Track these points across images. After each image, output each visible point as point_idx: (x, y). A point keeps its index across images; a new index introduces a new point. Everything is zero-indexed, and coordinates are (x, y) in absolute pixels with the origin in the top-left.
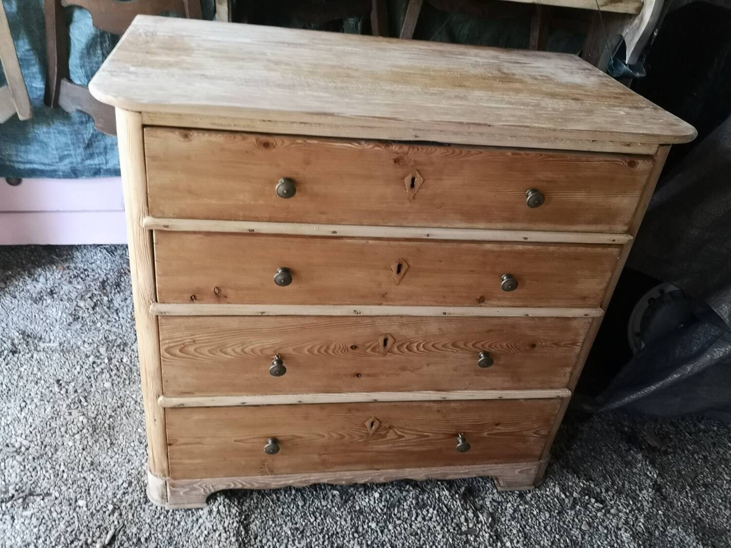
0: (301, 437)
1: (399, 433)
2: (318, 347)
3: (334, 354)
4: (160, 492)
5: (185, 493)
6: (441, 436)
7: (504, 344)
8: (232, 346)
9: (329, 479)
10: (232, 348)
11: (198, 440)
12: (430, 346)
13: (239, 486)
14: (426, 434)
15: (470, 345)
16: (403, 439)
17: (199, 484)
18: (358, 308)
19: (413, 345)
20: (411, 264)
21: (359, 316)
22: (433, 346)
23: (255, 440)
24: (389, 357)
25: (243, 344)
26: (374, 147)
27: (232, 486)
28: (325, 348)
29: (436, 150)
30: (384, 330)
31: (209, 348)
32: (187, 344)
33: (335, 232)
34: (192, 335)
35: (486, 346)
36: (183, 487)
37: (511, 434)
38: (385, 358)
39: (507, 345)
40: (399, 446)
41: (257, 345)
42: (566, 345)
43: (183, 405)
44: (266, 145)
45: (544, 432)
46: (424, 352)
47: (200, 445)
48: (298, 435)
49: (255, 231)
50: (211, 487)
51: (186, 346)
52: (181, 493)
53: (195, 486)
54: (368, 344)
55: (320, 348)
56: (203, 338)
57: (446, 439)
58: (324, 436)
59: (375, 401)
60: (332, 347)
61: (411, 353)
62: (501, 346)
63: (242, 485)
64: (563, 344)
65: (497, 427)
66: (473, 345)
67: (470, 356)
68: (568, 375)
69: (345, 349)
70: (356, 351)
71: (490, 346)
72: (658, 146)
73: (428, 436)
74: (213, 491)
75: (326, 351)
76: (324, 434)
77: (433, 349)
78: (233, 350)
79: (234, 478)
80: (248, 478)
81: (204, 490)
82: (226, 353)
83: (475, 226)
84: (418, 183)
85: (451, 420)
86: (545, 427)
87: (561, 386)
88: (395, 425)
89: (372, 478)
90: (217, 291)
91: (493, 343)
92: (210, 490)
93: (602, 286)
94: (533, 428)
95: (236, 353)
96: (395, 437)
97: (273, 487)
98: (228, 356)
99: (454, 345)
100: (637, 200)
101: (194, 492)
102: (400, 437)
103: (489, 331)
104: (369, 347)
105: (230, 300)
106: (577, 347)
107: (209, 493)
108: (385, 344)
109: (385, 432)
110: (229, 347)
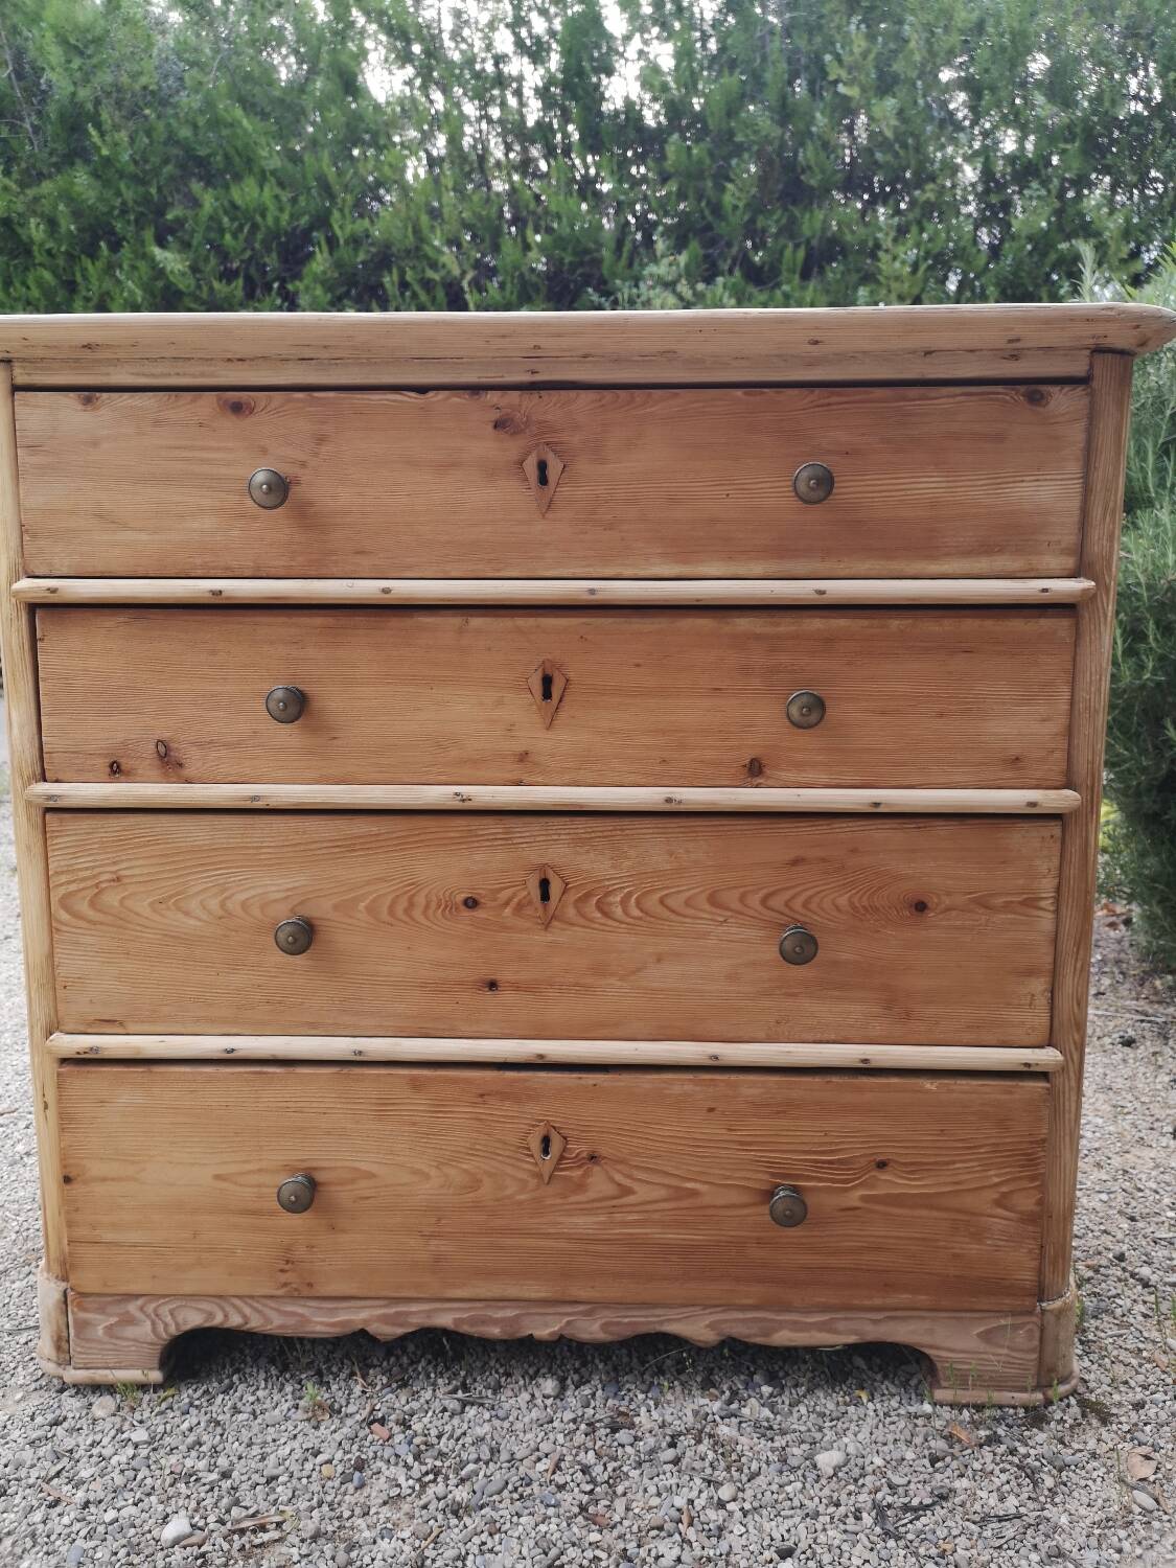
0: (371, 1176)
1: (618, 1177)
2: (388, 901)
3: (426, 922)
4: (55, 1328)
5: (109, 1329)
6: (734, 1197)
7: (843, 901)
8: (198, 893)
9: (459, 1316)
10: (200, 898)
12: (652, 902)
13: (236, 1322)
14: (689, 1185)
15: (754, 901)
16: (631, 1199)
19: (611, 899)
20: (571, 674)
22: (661, 902)
23: (263, 1179)
24: (559, 935)
26: (448, 398)
27: (219, 1321)
28: (403, 904)
29: (578, 395)
30: (535, 856)
31: (150, 898)
32: (104, 885)
34: (114, 863)
35: (797, 904)
36: (103, 1309)
38: (550, 937)
39: (851, 903)
40: (625, 1224)
41: (253, 893)
42: (1007, 907)
43: (96, 1050)
44: (237, 408)
46: (640, 919)
48: (364, 1166)
50: (169, 1319)
51: (101, 892)
52: (100, 1331)
53: (131, 1309)
54: (505, 894)
55: (394, 903)
56: (137, 871)
57: (749, 1205)
58: (427, 1177)
60: (421, 900)
61: (610, 922)
62: (834, 904)
63: (244, 1316)
64: (1000, 901)
65: (884, 1176)
66: (764, 901)
67: (762, 933)
68: (1042, 1001)
69: (448, 907)
70: (479, 913)
71: (805, 905)
72: (1088, 352)
73: (694, 1193)
74: (173, 1330)
75: (407, 911)
76: (427, 1170)
77: (660, 910)
78: (202, 904)
81: (153, 1324)
82: (187, 914)
84: (553, 472)
85: (750, 1143)
86: (1026, 1184)
87: (1032, 1040)
88: (604, 1151)
89: (569, 1323)
90: (162, 749)
91: (811, 897)
92: (166, 1325)
93: (1056, 726)
94: (990, 1187)
95: (210, 912)
96: (610, 1190)
97: (319, 1328)
98: (192, 922)
99: (713, 900)
100: (1076, 487)
101: (130, 1331)
102: (627, 1191)
103: (796, 862)
104: (507, 904)
105: (187, 772)
106: (1041, 913)
107: (164, 1336)
108: (545, 896)
109: (579, 1172)
110: (193, 895)
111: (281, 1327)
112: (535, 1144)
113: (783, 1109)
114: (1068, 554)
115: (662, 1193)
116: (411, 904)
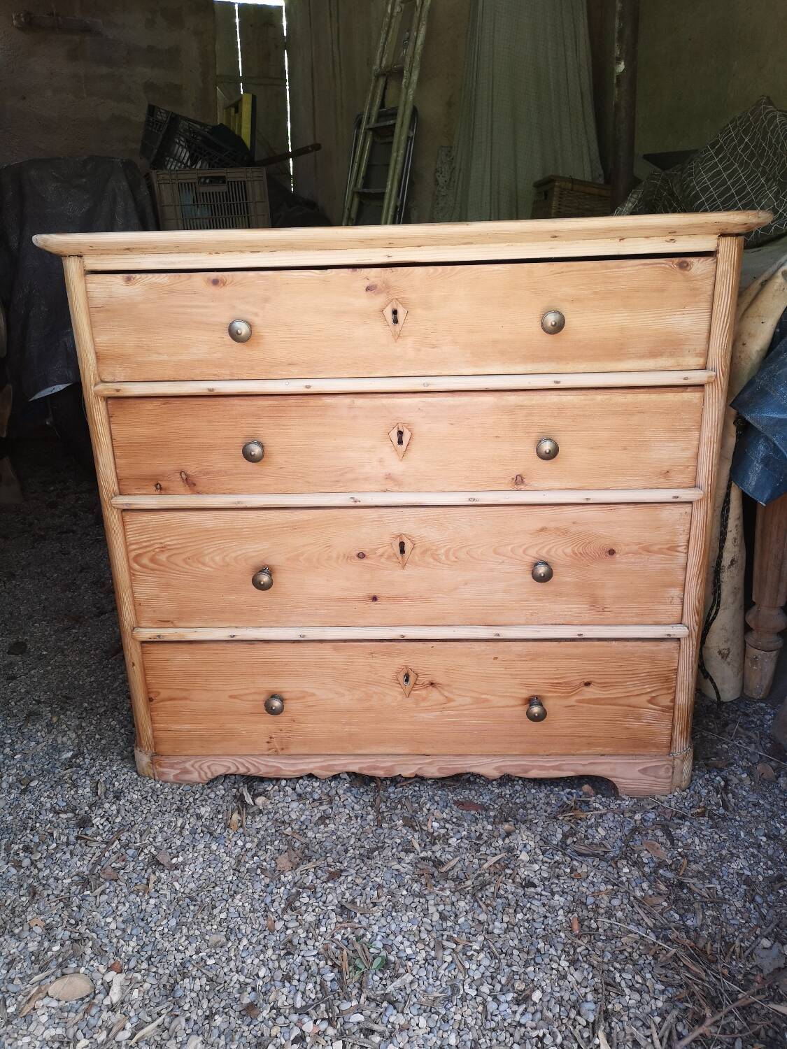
0: (313, 695)
1: (446, 694)
2: (315, 555)
3: (336, 565)
5: (176, 776)
6: (509, 702)
7: (568, 550)
8: (210, 553)
9: (361, 766)
10: (210, 556)
11: (184, 694)
12: (462, 553)
13: (243, 771)
14: (483, 696)
15: (519, 551)
16: (452, 704)
18: (357, 495)
19: (439, 552)
20: (414, 430)
21: (358, 507)
23: (257, 697)
24: (409, 571)
25: (223, 550)
26: (340, 273)
27: (233, 770)
28: (325, 556)
29: (415, 272)
30: (396, 530)
31: (184, 557)
32: (156, 550)
33: (308, 388)
34: (161, 538)
35: (543, 552)
38: (405, 573)
39: (573, 551)
40: (449, 716)
41: (239, 553)
42: (661, 552)
43: (158, 638)
44: (215, 282)
45: (666, 701)
46: (456, 562)
47: (188, 702)
48: (309, 690)
49: (216, 391)
50: (207, 771)
51: (156, 553)
53: (187, 766)
54: (381, 551)
55: (318, 555)
56: (175, 542)
57: (516, 706)
58: (343, 695)
59: (403, 639)
60: (334, 554)
61: (438, 564)
62: (563, 552)
63: (247, 768)
64: (655, 549)
65: (589, 689)
66: (524, 551)
67: (522, 567)
68: (677, 601)
69: (348, 558)
70: (364, 561)
71: (548, 552)
72: (716, 236)
73: (487, 700)
74: (210, 776)
75: (326, 560)
76: (343, 692)
77: (469, 558)
78: (212, 559)
81: (199, 773)
82: (203, 564)
84: (401, 316)
85: (517, 675)
86: (665, 692)
87: (672, 620)
88: (437, 680)
89: (420, 768)
90: (184, 476)
91: (550, 549)
92: (206, 773)
93: (690, 453)
94: (646, 693)
95: (217, 563)
96: (442, 699)
97: (289, 773)
98: (207, 569)
99: (496, 552)
100: (706, 316)
101: (187, 777)
102: (449, 700)
103: (542, 530)
104: (381, 556)
105: (200, 489)
106: (677, 554)
107: (205, 778)
108: (402, 551)
109: (425, 692)
110: (207, 555)
111: (267, 773)
112: (402, 678)
113: (534, 657)
114: (701, 357)
115: (468, 700)
116: (328, 556)
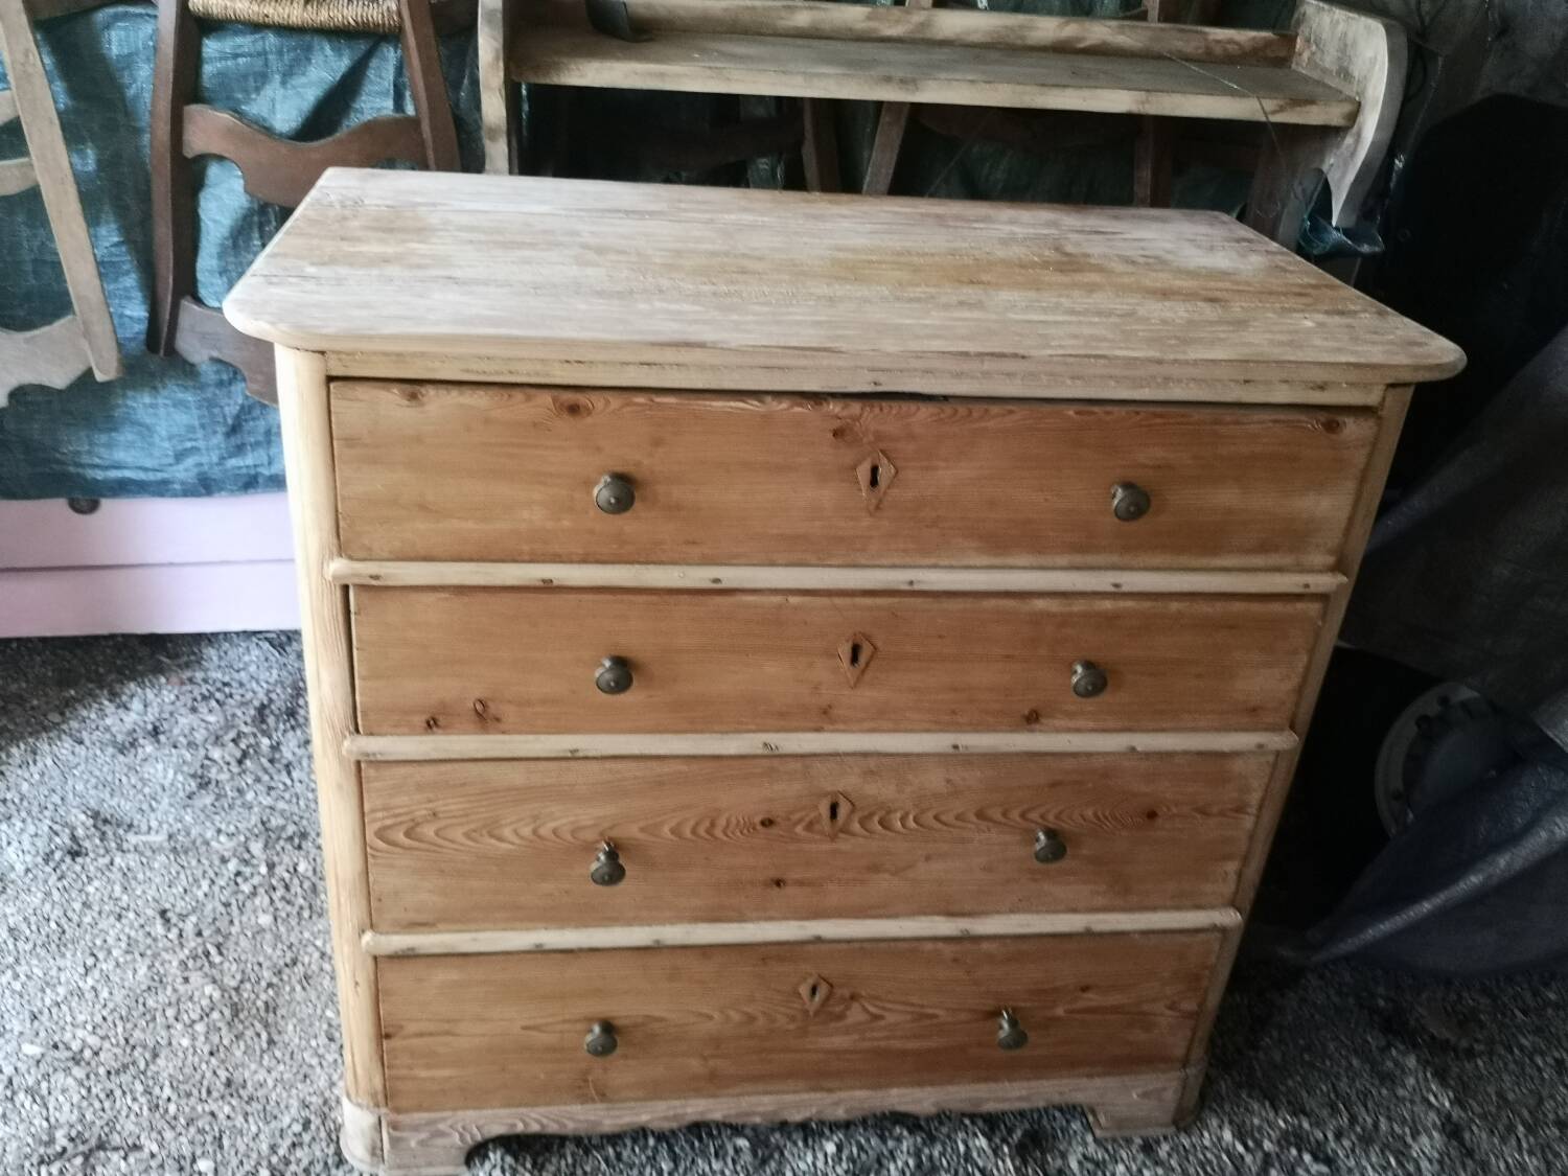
0: (661, 1020)
1: (872, 1010)
2: (692, 823)
3: (725, 838)
4: (369, 1142)
5: (422, 1143)
6: (963, 1016)
7: (1089, 813)
8: (511, 823)
9: (727, 1113)
10: (514, 826)
11: (446, 1027)
12: (928, 818)
13: (535, 1128)
14: (930, 1011)
15: (1015, 814)
16: (882, 1023)
17: (449, 1122)
18: (774, 739)
19: (892, 816)
20: (879, 644)
21: (774, 756)
22: (936, 818)
23: (566, 1026)
24: (844, 844)
25: (535, 818)
26: (792, 407)
27: (520, 1128)
28: (707, 824)
29: (918, 409)
30: (829, 785)
31: (466, 828)
32: (419, 820)
33: (717, 581)
34: (430, 802)
35: (1051, 817)
36: (416, 1128)
37: (1115, 1010)
38: (835, 846)
40: (874, 1040)
41: (565, 821)
42: (1222, 814)
43: (412, 949)
44: (574, 409)
45: (1189, 1005)
46: (916, 830)
47: (450, 1038)
48: (657, 1014)
49: (556, 583)
50: (476, 1130)
51: (418, 824)
52: (413, 1144)
53: (442, 1126)
54: (797, 816)
55: (697, 824)
56: (453, 807)
57: (975, 1021)
58: (710, 1018)
59: (818, 940)
60: (722, 822)
61: (888, 832)
62: (1082, 816)
63: (542, 1125)
64: (1215, 810)
65: (1086, 995)
66: (1023, 815)
67: (1018, 838)
68: (1232, 877)
69: (747, 827)
70: (774, 831)
71: (1057, 817)
72: (1382, 387)
73: (935, 1016)
74: (479, 1138)
75: (708, 831)
76: (711, 1013)
77: (937, 825)
78: (516, 832)
79: (523, 1110)
80: (554, 1110)
81: (461, 1135)
82: (500, 839)
83: (1010, 561)
84: (884, 477)
86: (1193, 994)
87: (1221, 902)
88: (863, 992)
90: (480, 707)
91: (1062, 811)
92: (472, 1135)
93: (1290, 684)
94: (1165, 997)
95: (522, 838)
96: (864, 1018)
97: (610, 1128)
98: (504, 845)
99: (981, 815)
100: (1350, 499)
101: (440, 1141)
102: (878, 1018)
104: (799, 822)
105: (503, 725)
106: (1246, 816)
107: (469, 1142)
108: (834, 815)
109: (842, 1007)
110: (506, 825)
111: (574, 1130)
112: (806, 991)
114: (1334, 551)
115: (909, 1017)
116: (713, 825)
